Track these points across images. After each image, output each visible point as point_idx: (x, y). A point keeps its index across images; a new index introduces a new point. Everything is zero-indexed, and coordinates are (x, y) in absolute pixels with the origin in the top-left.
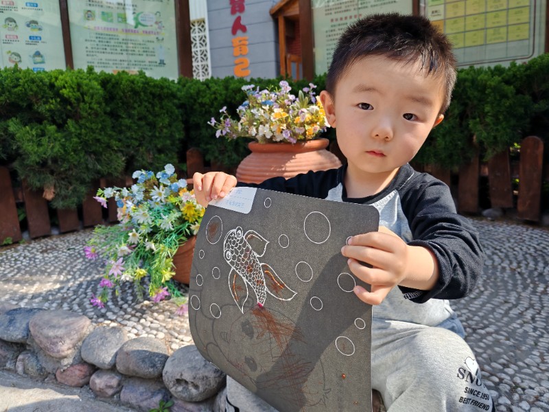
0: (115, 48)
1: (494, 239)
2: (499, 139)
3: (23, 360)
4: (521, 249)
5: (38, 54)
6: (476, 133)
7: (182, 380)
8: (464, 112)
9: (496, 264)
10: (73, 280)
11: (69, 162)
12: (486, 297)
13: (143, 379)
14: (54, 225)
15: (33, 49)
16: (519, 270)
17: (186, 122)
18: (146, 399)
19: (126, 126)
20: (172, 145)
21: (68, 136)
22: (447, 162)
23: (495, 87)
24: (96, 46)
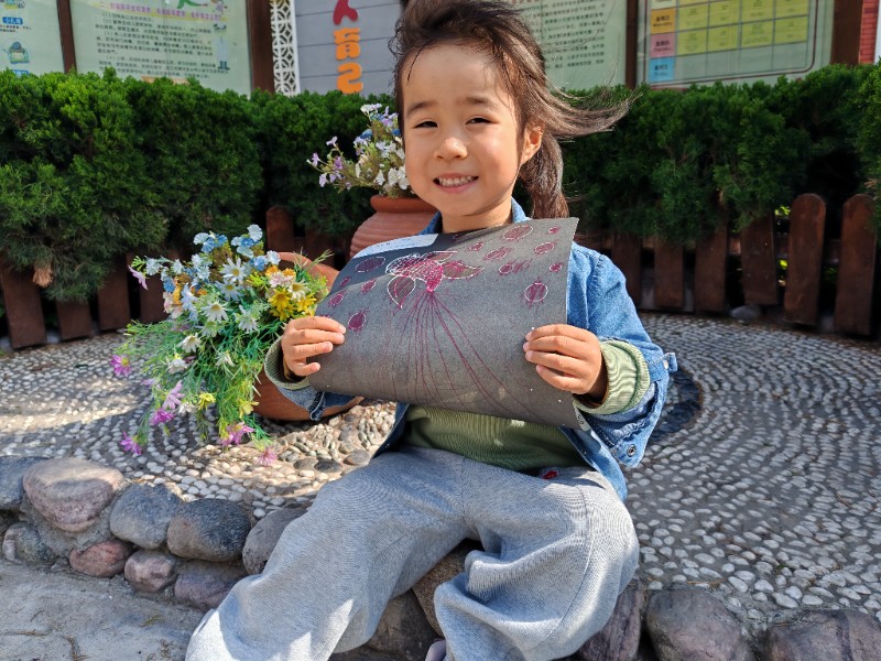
0: (146, 40)
1: (749, 353)
2: (758, 197)
3: (13, 538)
4: (789, 367)
5: (17, 47)
6: (725, 188)
8: (706, 154)
9: (751, 389)
10: (88, 414)
11: (76, 224)
12: (736, 438)
13: (210, 563)
14: (52, 327)
15: (9, 39)
16: (786, 398)
17: (265, 164)
18: (217, 593)
19: (171, 168)
20: (244, 200)
21: (75, 182)
22: (677, 232)
23: (755, 116)
24: (114, 36)
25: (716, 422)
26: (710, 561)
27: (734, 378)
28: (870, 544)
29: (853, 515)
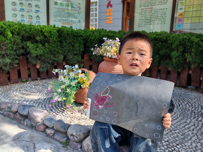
0: (64, 15)
1: (189, 98)
3: (26, 121)
4: (198, 103)
5: (38, 16)
6: (188, 59)
7: (73, 135)
8: (185, 50)
9: (187, 108)
10: (43, 97)
11: (45, 56)
12: (179, 120)
13: (61, 132)
14: (39, 76)
15: (36, 15)
16: (194, 111)
17: (85, 45)
18: (62, 139)
19: (65, 46)
20: (79, 53)
21: (45, 48)
22: (176, 68)
23: (197, 43)
24: (57, 15)
25: (175, 115)
26: (163, 148)
27: (183, 104)
28: (201, 150)
29: (200, 143)
